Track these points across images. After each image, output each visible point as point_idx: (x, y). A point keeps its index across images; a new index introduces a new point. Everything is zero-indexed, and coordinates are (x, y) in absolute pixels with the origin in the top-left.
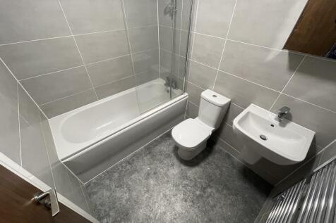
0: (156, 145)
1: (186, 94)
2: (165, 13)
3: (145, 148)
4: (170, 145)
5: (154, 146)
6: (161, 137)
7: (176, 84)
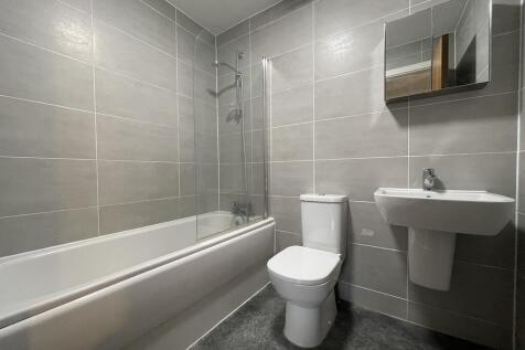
0: (229, 332)
1: (271, 219)
2: (229, 119)
3: (199, 343)
4: (261, 324)
5: (224, 336)
6: (237, 314)
7: (250, 209)
